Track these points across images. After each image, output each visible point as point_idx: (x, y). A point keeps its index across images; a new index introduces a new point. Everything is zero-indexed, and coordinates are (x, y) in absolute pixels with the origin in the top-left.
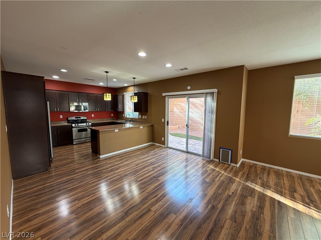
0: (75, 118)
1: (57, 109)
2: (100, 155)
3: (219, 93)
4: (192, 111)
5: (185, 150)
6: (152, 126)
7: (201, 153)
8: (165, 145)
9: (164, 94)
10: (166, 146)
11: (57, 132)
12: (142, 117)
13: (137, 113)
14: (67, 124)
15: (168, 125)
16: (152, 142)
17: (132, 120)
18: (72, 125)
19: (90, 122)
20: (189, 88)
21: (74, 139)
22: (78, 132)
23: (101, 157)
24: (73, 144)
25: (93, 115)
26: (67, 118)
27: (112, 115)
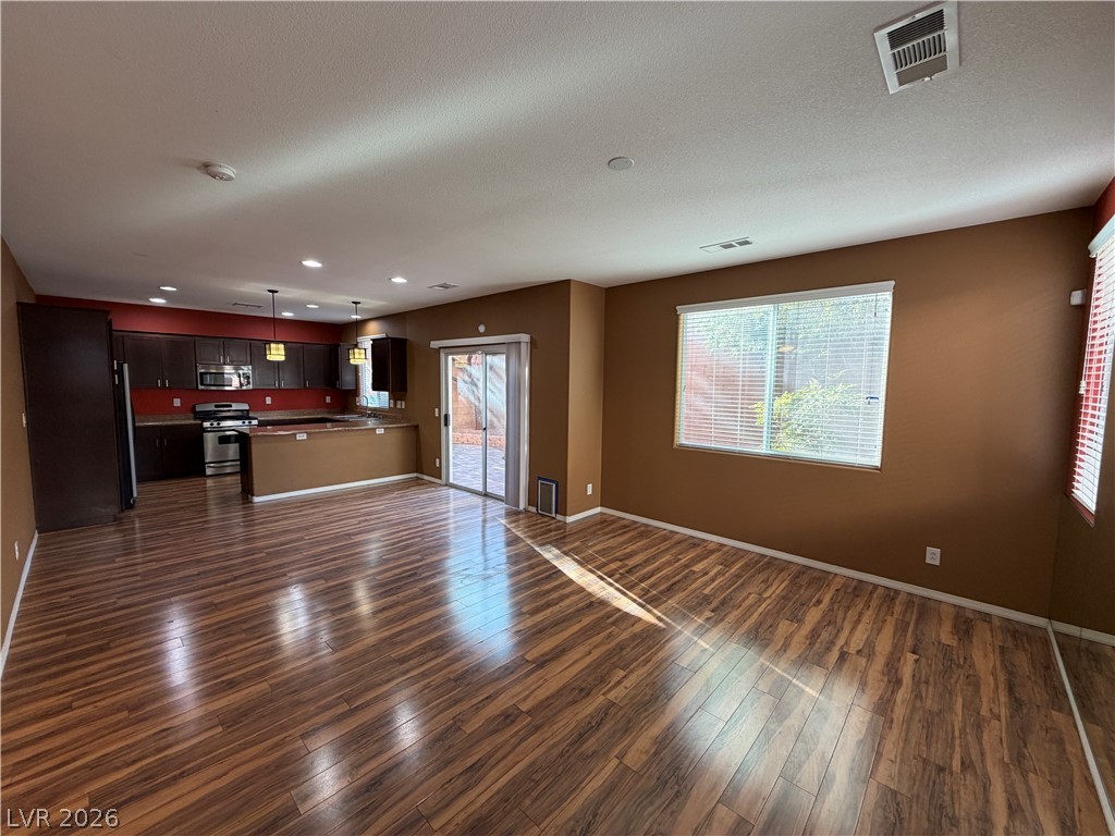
0: (216, 406)
1: (163, 383)
2: (253, 495)
3: (533, 344)
4: (493, 388)
5: (480, 488)
6: (417, 427)
7: (502, 493)
8: (440, 478)
9: (435, 344)
10: (443, 481)
11: (161, 443)
12: (395, 404)
13: (385, 395)
14: (192, 422)
15: (446, 424)
16: (417, 472)
17: (376, 413)
18: (202, 425)
19: (255, 419)
20: (482, 329)
21: (207, 460)
22: (220, 443)
23: (256, 499)
24: (203, 474)
25: (268, 400)
26: (194, 407)
27: (328, 399)
